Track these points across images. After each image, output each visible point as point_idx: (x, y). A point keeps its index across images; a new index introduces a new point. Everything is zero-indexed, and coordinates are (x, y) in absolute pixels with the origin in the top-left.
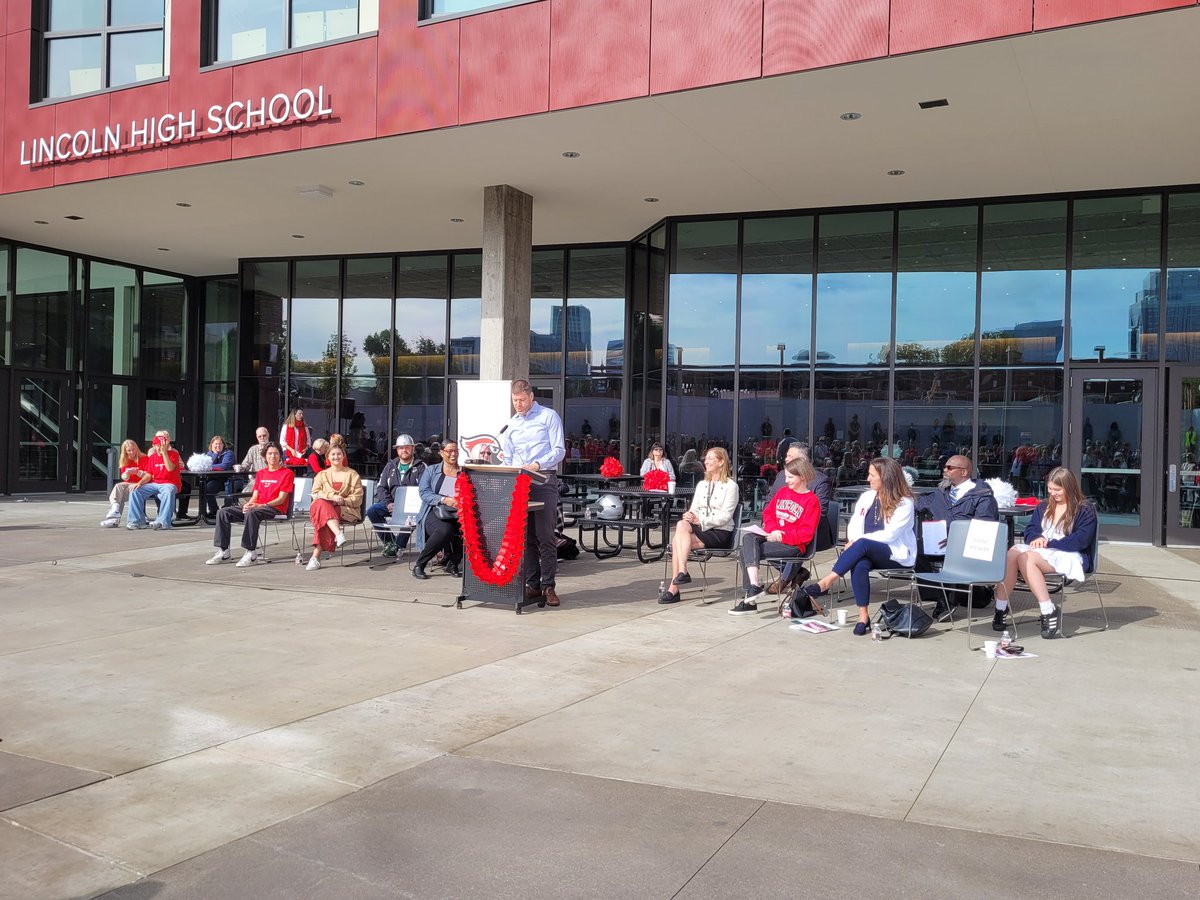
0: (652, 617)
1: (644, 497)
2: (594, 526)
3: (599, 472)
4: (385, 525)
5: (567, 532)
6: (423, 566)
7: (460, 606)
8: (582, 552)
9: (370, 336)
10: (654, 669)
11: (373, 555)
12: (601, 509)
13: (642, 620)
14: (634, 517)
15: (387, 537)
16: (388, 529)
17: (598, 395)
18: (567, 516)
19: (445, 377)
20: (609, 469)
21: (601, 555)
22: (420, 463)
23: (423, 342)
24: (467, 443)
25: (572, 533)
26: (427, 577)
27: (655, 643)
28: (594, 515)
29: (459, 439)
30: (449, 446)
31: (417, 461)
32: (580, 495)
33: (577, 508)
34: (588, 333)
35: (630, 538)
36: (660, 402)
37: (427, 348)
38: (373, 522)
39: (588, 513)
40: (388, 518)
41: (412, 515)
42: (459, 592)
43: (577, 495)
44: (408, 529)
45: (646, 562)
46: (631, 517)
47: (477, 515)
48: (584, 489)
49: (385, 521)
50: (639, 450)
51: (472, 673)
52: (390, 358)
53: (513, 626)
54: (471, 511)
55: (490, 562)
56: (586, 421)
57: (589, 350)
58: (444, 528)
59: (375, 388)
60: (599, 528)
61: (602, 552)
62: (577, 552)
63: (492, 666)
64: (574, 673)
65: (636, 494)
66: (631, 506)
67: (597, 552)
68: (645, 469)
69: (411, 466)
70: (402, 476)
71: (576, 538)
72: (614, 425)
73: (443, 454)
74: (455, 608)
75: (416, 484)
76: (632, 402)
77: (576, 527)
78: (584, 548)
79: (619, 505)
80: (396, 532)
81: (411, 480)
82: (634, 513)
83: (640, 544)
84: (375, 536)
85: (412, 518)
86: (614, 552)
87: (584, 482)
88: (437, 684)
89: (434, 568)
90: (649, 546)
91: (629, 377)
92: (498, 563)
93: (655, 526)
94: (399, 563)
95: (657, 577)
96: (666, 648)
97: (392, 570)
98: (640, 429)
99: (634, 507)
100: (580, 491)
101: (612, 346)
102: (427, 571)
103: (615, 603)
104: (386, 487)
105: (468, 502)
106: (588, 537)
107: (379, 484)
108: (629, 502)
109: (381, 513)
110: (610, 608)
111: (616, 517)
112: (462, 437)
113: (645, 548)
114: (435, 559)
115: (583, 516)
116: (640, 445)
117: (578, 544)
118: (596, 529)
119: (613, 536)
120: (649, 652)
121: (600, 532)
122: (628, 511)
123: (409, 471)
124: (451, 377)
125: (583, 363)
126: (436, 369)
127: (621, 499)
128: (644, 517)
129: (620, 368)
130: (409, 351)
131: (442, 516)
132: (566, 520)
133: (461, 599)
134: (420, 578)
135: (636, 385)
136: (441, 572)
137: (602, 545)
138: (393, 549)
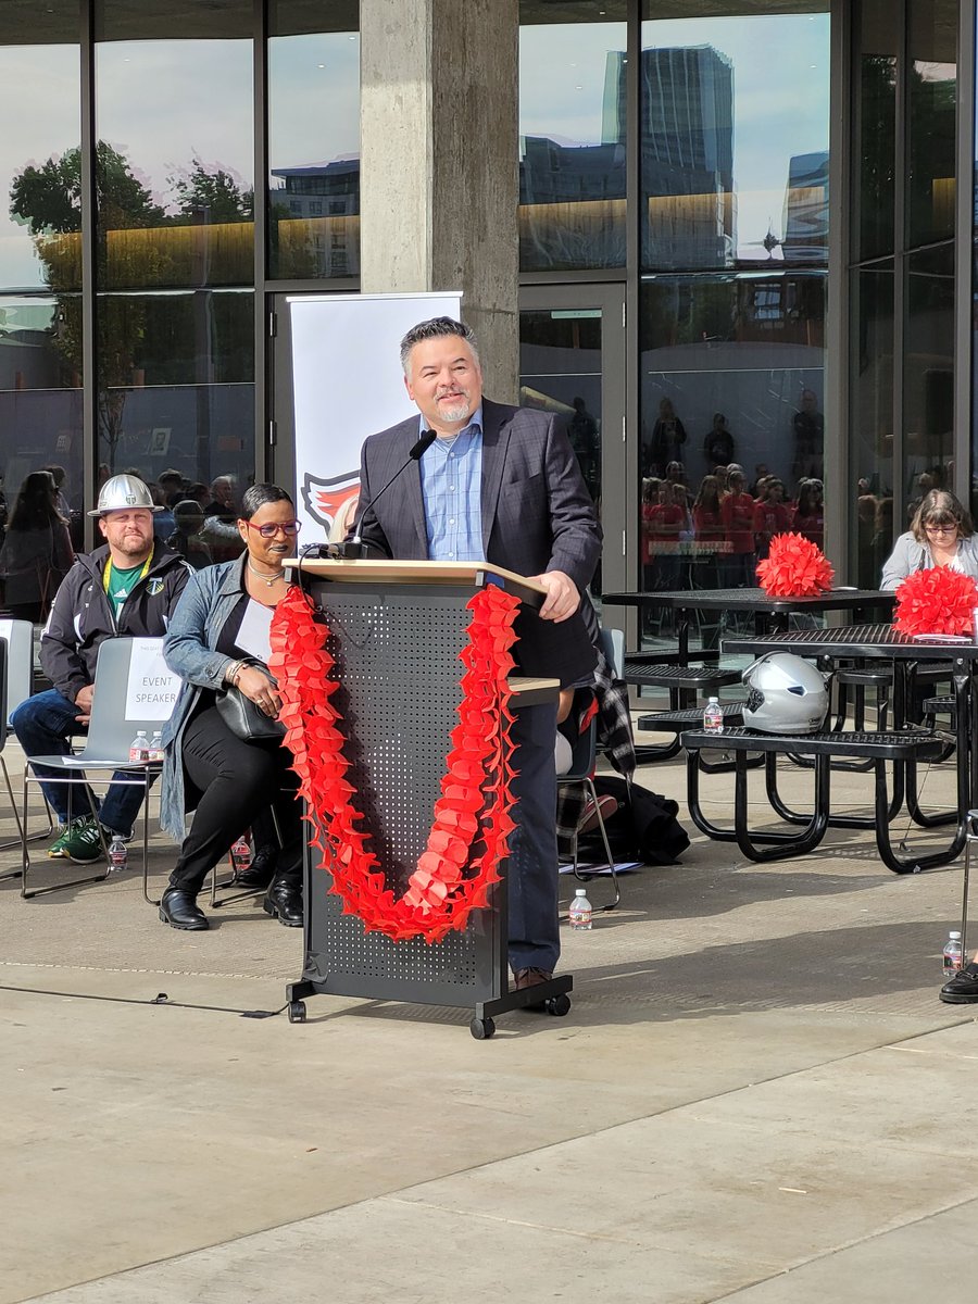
0: (918, 1048)
1: (897, 659)
2: (732, 758)
3: (754, 582)
4: (67, 762)
5: (645, 777)
6: (190, 887)
7: (298, 1014)
8: (698, 839)
9: (31, 169)
10: (917, 1215)
11: (36, 856)
12: (755, 701)
13: (887, 1056)
14: (870, 726)
15: (69, 797)
16: (78, 773)
17: (755, 333)
18: (646, 725)
19: (257, 290)
20: (783, 571)
21: (759, 848)
22: (175, 564)
23: (201, 178)
24: (325, 497)
25: (664, 781)
26: (205, 924)
27: (925, 1129)
28: (732, 721)
29: (300, 483)
30: (266, 511)
31: (165, 560)
32: (696, 657)
33: (684, 698)
34: (725, 134)
35: (853, 792)
36: (951, 352)
37: (214, 199)
38: (30, 751)
39: (712, 712)
40: (77, 741)
41: (149, 726)
42: (296, 974)
43: (683, 658)
44: (137, 773)
45: (903, 869)
46: (859, 725)
47: (345, 724)
48: (710, 639)
49: (67, 750)
50: (887, 509)
51: (329, 1226)
52: (84, 237)
53: (462, 1076)
54: (324, 712)
55: (395, 874)
56: (720, 420)
57: (728, 189)
58: (247, 765)
59: (49, 333)
60: (755, 764)
61: (761, 838)
62: (683, 841)
63: (395, 1202)
64: (657, 1227)
65: (871, 649)
66: (860, 689)
67: (745, 841)
68: (898, 570)
69: (145, 572)
70: (120, 607)
71: (680, 795)
72: (808, 428)
73: (247, 533)
74: (282, 1021)
75: (160, 631)
76: (862, 355)
77: (679, 762)
78: (703, 825)
79: (814, 685)
80: (100, 784)
81: (144, 618)
82: (870, 711)
83: (884, 813)
84: (37, 797)
85: (149, 737)
86: (800, 838)
87: (711, 613)
88: (216, 1260)
89: (222, 895)
90: (917, 816)
91: (848, 269)
92: (421, 878)
93: (935, 753)
94: (117, 878)
95: (940, 917)
96: (963, 1144)
97: (91, 901)
98: (889, 444)
99: (870, 694)
100: (695, 646)
101: (802, 173)
102: (203, 902)
103: (794, 1000)
104: (68, 641)
105: (314, 683)
106: (717, 793)
107: (46, 630)
108: (853, 677)
109: (56, 725)
110: (779, 1017)
111: (804, 726)
112: (309, 478)
113: (901, 827)
114: (224, 868)
115: (699, 725)
116: (889, 493)
117: (683, 816)
118: (740, 767)
119: (798, 789)
120: (909, 1156)
121: (756, 779)
122: (851, 706)
123: (141, 590)
124: (273, 286)
125: (710, 231)
126: (231, 265)
127: (822, 666)
128: (898, 725)
129: (821, 241)
130: (160, 211)
131: (246, 729)
132: (643, 738)
133: (302, 990)
134: (184, 926)
135: (871, 296)
136: (247, 905)
137: (761, 816)
138: (91, 835)
